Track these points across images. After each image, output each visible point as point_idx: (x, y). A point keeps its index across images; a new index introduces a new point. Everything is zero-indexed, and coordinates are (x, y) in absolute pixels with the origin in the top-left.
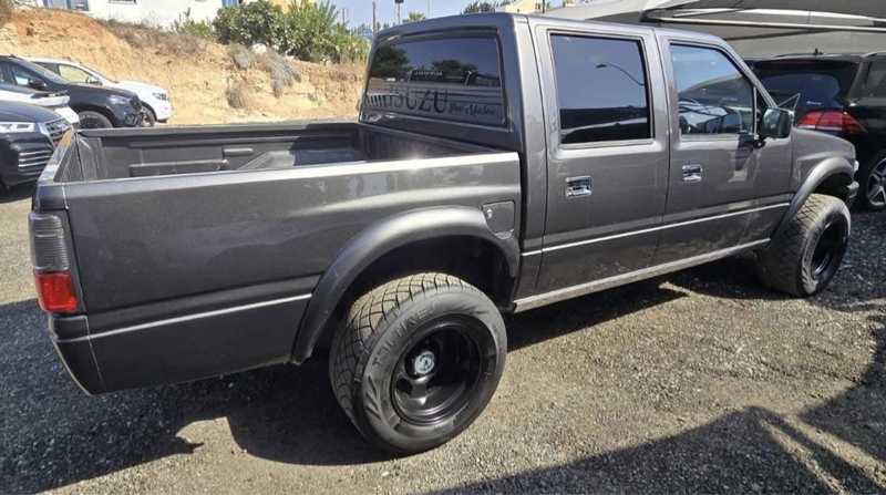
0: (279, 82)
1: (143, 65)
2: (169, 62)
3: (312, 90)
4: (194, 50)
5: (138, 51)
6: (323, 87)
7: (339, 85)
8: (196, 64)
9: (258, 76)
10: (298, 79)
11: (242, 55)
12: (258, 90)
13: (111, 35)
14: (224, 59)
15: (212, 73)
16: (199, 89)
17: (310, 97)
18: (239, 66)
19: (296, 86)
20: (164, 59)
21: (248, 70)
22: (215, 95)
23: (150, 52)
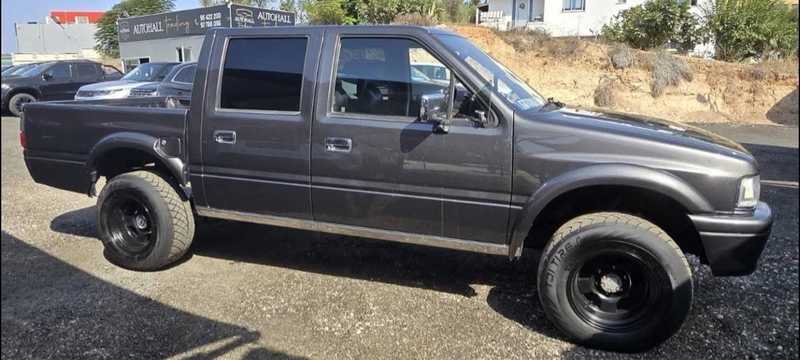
0: (661, 81)
1: (521, 66)
2: (545, 63)
3: (705, 90)
4: (572, 52)
5: (522, 55)
6: (723, 88)
7: (747, 85)
8: (570, 65)
9: (635, 75)
10: (688, 78)
11: (622, 54)
12: (634, 89)
13: (502, 42)
14: (601, 59)
15: (585, 72)
16: (566, 87)
17: (701, 98)
18: (615, 65)
19: (684, 85)
20: (540, 61)
21: (626, 70)
22: (581, 93)
23: (531, 54)
